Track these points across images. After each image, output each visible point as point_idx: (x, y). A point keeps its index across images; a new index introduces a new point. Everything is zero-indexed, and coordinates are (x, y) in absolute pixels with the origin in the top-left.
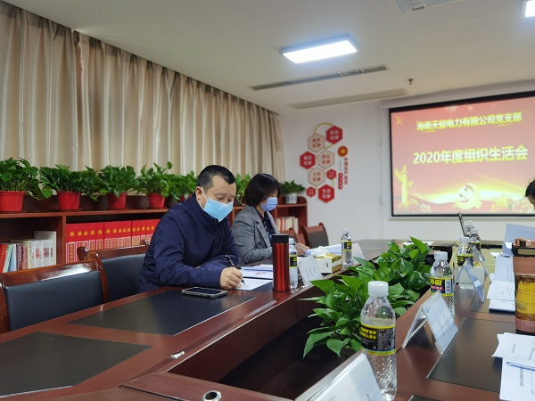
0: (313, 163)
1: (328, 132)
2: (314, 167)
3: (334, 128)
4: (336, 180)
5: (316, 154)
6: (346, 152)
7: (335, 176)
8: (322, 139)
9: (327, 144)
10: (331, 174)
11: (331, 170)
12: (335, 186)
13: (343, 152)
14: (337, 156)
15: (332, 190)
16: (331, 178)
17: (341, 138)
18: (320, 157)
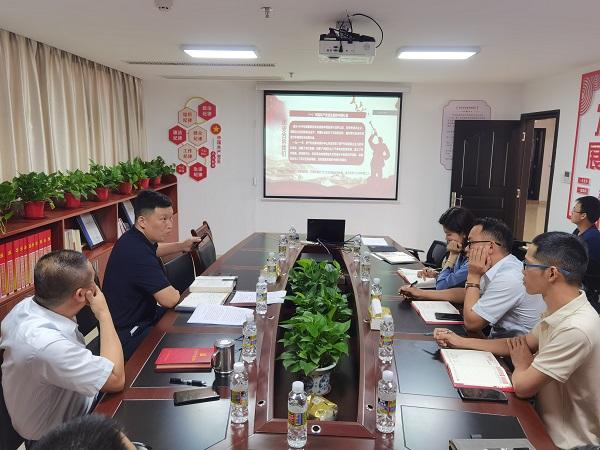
0: (184, 139)
1: (200, 107)
2: (184, 143)
3: (207, 104)
4: (208, 158)
5: (187, 130)
6: (219, 130)
7: (207, 154)
8: (194, 114)
9: (200, 119)
10: (203, 152)
11: (204, 148)
12: (208, 165)
13: (216, 130)
14: (209, 133)
15: (205, 169)
16: (204, 156)
17: (214, 115)
18: (192, 132)
